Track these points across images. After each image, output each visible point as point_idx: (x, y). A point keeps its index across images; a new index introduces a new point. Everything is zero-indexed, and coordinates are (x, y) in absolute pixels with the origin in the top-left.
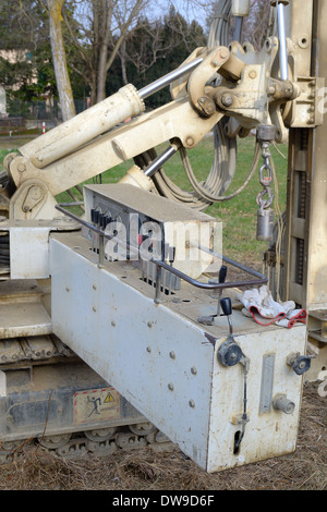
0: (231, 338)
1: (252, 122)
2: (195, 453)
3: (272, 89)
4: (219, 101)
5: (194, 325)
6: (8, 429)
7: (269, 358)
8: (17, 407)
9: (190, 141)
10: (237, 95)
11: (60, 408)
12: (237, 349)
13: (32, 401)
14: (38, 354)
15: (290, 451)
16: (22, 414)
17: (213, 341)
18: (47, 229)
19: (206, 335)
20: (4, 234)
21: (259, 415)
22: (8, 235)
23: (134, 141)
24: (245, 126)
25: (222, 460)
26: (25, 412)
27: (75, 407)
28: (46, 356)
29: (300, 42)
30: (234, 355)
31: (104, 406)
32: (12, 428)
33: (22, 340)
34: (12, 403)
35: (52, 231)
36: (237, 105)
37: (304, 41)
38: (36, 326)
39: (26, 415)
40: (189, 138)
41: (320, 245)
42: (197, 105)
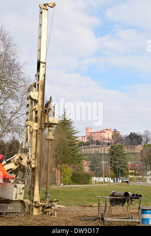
3: (28, 161)
4: (19, 163)
10: (22, 162)
17: (14, 184)
21: (19, 194)
37: (34, 153)
40: (13, 169)
42: (15, 163)
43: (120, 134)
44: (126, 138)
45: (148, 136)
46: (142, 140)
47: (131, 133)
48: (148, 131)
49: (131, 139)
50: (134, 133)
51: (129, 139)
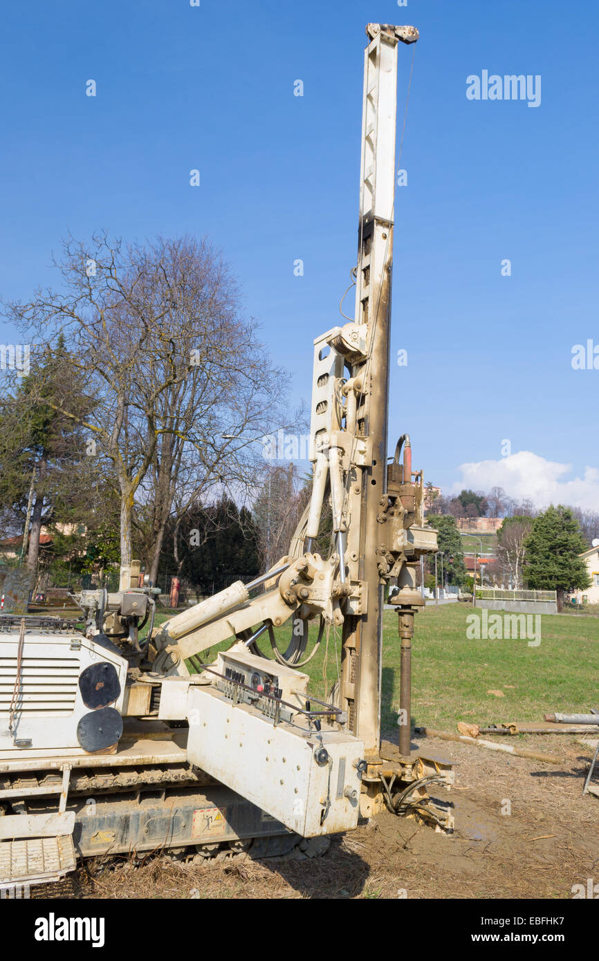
0: (322, 745)
1: (320, 609)
2: (297, 824)
3: (335, 588)
4: (299, 594)
5: (300, 738)
6: (144, 839)
7: (342, 762)
8: (153, 821)
9: (278, 622)
10: (311, 591)
11: (183, 824)
12: (325, 751)
13: (163, 817)
14: (176, 778)
15: (354, 828)
16: (155, 827)
17: (311, 746)
18: (188, 683)
19: (308, 743)
20: (158, 685)
21: (336, 799)
22: (160, 687)
23: (242, 621)
24: (314, 612)
25: (314, 828)
26: (158, 825)
27: (194, 824)
28: (181, 779)
29: (352, 557)
30: (323, 755)
31: (215, 823)
32: (147, 840)
33: (163, 767)
34: (150, 818)
35: (191, 685)
36: (310, 597)
37: (354, 556)
38: (173, 755)
39: (158, 829)
40: (277, 619)
41: (365, 704)
42: (285, 596)
43: (440, 493)
44: (453, 501)
45: (500, 499)
46: (486, 506)
47: (464, 493)
48: (499, 489)
49: (464, 504)
50: (470, 491)
51: (459, 503)
